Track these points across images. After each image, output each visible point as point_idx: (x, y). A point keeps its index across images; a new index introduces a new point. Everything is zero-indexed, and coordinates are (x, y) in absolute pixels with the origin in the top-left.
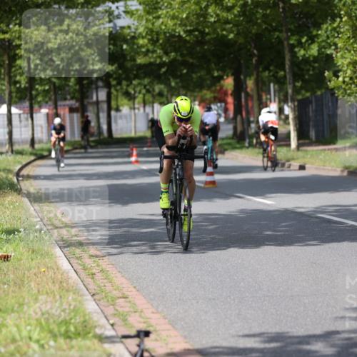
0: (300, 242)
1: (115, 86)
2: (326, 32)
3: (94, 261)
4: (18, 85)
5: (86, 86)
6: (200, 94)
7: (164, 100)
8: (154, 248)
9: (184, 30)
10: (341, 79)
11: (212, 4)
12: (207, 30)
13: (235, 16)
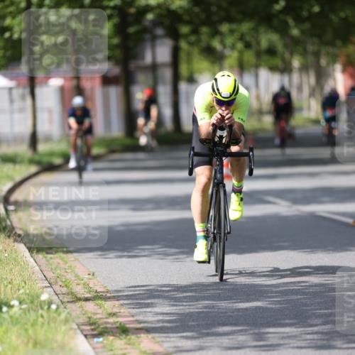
1: (186, 36)
4: (7, 35)
7: (277, 62)
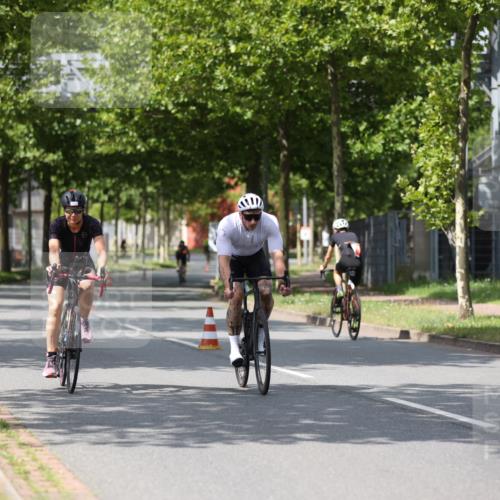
0: (359, 438)
2: (397, 117)
3: (28, 453)
5: (13, 186)
6: (191, 208)
8: (123, 437)
9: (173, 102)
10: (421, 189)
11: (221, 62)
12: (210, 105)
13: (257, 82)
